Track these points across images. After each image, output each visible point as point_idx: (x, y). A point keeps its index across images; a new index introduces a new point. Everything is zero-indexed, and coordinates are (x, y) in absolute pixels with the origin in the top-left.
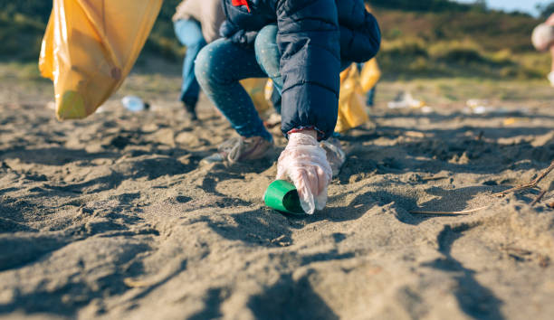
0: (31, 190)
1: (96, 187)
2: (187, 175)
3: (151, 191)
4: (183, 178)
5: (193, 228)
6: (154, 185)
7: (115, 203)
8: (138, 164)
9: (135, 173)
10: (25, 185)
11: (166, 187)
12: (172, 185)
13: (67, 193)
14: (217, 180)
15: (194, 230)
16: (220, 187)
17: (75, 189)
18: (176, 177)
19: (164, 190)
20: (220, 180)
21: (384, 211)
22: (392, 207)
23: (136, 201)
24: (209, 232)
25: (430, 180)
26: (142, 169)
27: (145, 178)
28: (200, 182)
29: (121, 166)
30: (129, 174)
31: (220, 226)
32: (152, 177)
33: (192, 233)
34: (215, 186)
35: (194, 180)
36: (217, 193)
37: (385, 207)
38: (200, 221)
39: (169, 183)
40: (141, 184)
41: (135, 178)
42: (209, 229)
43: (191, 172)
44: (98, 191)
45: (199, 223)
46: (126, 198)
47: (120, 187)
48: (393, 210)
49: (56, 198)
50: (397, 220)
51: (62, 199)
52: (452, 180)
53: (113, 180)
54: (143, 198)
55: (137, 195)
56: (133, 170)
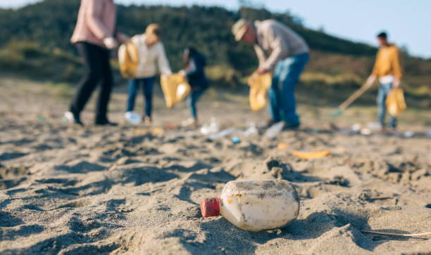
0: (37, 192)
1: (90, 190)
2: (167, 183)
3: (136, 197)
4: (164, 186)
5: (166, 243)
6: (139, 191)
7: (102, 209)
8: (128, 172)
9: (124, 179)
10: (33, 187)
11: (148, 194)
12: (154, 192)
13: (66, 195)
14: (192, 189)
15: (166, 245)
16: (194, 196)
17: (73, 192)
18: (158, 184)
19: (146, 197)
20: (195, 190)
21: (341, 233)
22: (349, 229)
23: (121, 206)
24: (180, 249)
25: (377, 199)
26: (130, 176)
27: (132, 184)
28: (177, 192)
29: (113, 173)
30: (120, 179)
31: (190, 241)
32: (139, 183)
33: (164, 248)
34: (190, 195)
35: (173, 188)
36: (190, 201)
37: (343, 228)
38: (173, 235)
39: (152, 190)
40: (129, 190)
41: (123, 183)
42: (180, 246)
43: (171, 181)
44: (92, 194)
45: (172, 238)
46: (113, 204)
47: (110, 192)
48: (349, 232)
49: (57, 199)
50: (354, 244)
51: (62, 201)
52: (397, 201)
53: (106, 185)
54: (128, 204)
55: (123, 201)
56: (123, 176)
